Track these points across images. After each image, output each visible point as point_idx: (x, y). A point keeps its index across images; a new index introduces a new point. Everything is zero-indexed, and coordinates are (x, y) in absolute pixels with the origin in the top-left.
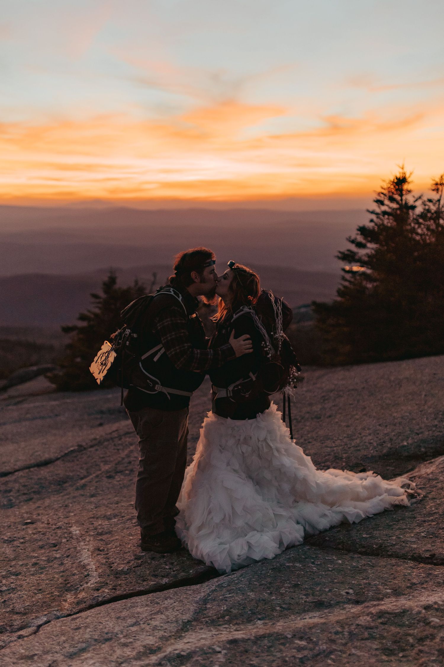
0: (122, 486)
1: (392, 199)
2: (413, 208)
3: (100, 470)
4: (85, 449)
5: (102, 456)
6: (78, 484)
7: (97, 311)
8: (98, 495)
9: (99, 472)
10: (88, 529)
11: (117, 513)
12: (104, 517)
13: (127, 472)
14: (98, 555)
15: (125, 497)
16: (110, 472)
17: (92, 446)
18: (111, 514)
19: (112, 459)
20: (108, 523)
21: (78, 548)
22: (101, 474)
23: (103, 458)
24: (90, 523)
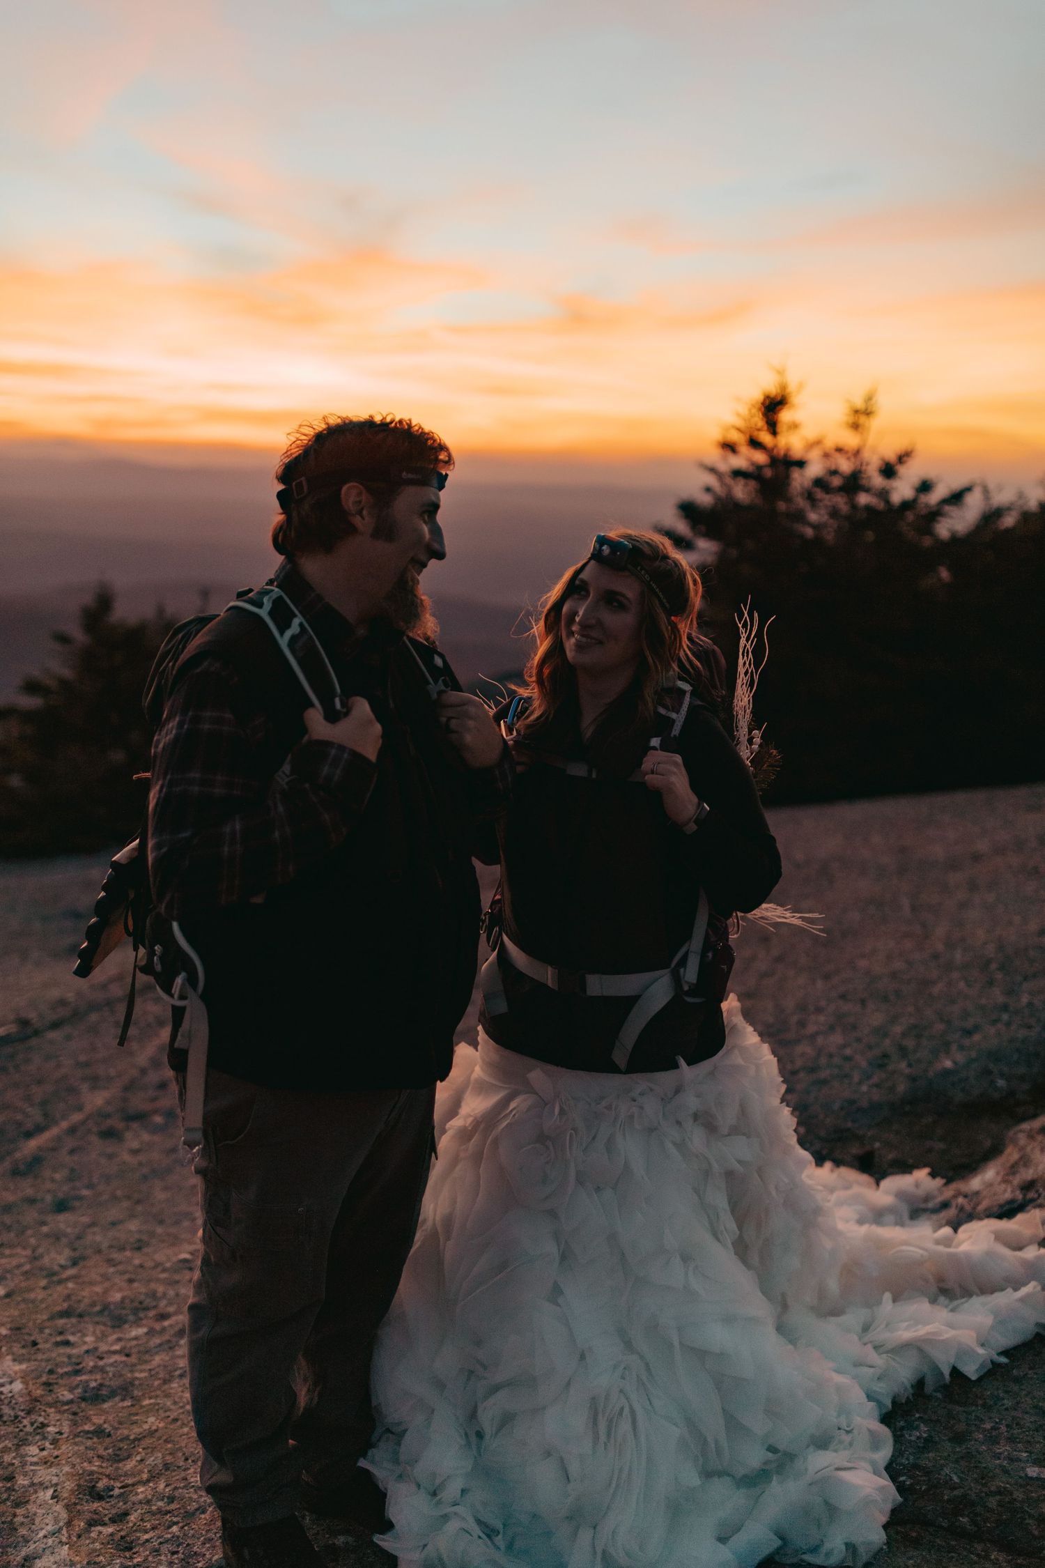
0: (145, 1170)
1: (754, 443)
2: (801, 464)
3: (80, 1108)
4: (36, 1033)
5: (82, 1058)
6: (18, 1155)
7: (67, 673)
8: (77, 1204)
9: (76, 1117)
10: (51, 1372)
11: (142, 1297)
12: (101, 1312)
13: (158, 1119)
14: (91, 1524)
15: (161, 1222)
16: (108, 1116)
17: (55, 1025)
18: (123, 1299)
19: (112, 1072)
20: (117, 1347)
21: (22, 1481)
22: (84, 1122)
23: (87, 1064)
24: (59, 1339)
